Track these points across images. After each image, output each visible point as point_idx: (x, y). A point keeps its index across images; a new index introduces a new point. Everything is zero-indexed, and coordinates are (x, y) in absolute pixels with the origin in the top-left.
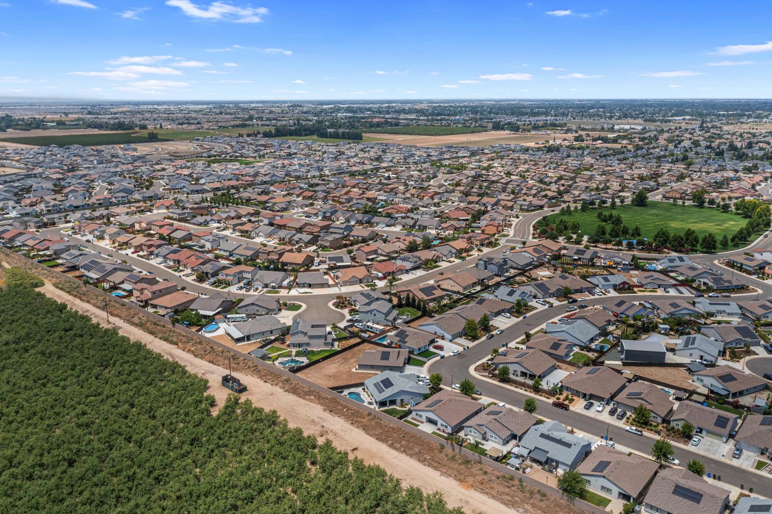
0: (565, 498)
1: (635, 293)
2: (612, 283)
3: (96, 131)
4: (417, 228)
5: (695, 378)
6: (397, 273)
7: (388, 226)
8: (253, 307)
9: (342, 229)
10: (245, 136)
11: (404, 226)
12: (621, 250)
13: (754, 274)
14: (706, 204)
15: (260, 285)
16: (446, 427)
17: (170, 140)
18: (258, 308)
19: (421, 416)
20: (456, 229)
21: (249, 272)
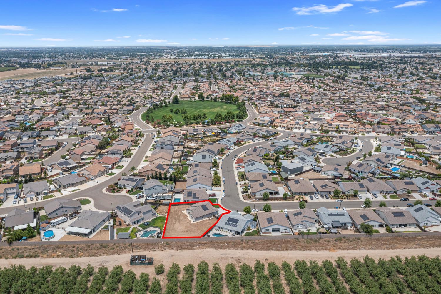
0: (368, 236)
1: (243, 145)
2: (232, 142)
5: (323, 173)
8: (62, 210)
9: (31, 144)
12: (199, 127)
13: (270, 127)
14: (205, 99)
15: (33, 195)
16: (286, 229)
18: (66, 209)
19: (268, 230)
20: (106, 130)
21: (13, 188)
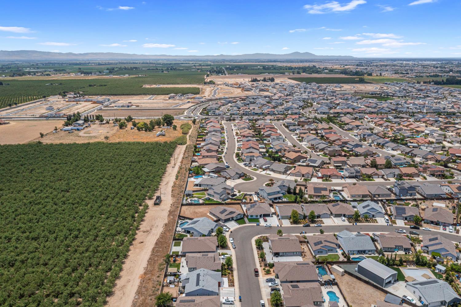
3: (343, 76)
4: (410, 154)
6: (333, 177)
7: (393, 150)
10: (422, 83)
11: (402, 152)
15: (253, 165)
17: (372, 83)
20: (437, 161)
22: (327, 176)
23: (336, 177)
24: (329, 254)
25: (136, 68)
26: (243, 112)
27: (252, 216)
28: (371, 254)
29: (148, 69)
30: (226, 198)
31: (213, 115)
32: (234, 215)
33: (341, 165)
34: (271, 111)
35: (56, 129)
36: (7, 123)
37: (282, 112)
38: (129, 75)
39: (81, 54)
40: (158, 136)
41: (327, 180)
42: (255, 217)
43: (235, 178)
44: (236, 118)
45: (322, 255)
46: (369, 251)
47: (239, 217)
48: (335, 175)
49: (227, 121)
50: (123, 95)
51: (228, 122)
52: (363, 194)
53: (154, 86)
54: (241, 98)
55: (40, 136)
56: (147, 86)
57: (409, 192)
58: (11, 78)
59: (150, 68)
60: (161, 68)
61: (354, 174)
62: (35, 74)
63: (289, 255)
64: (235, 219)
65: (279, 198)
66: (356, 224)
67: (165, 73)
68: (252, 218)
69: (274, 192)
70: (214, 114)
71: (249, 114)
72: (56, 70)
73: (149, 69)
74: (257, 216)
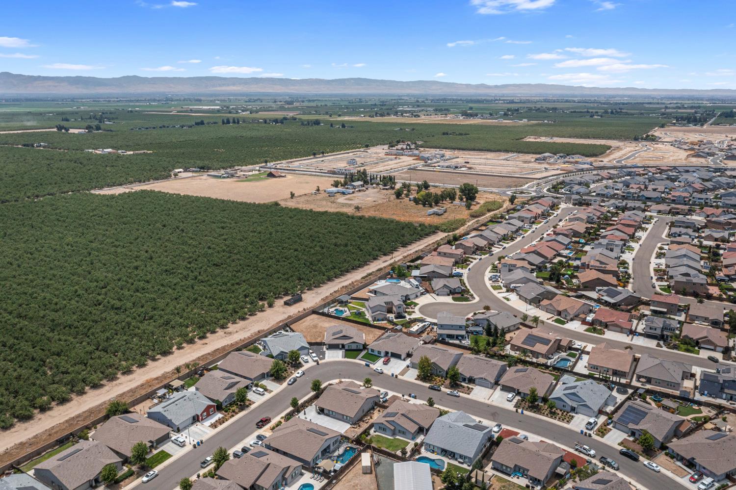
22: (601, 323)
23: (619, 329)
24: (397, 437)
25: (555, 109)
26: (623, 192)
27: (373, 350)
28: (462, 463)
29: (572, 112)
30: (381, 317)
31: (567, 192)
32: (346, 342)
33: (665, 310)
34: (680, 196)
35: (318, 190)
36: (283, 176)
37: (703, 201)
38: (529, 121)
39: (496, 87)
40: (429, 215)
41: (595, 330)
42: (377, 354)
43: (440, 293)
44: (592, 202)
45: (384, 435)
46: (461, 456)
47: (354, 347)
48: (617, 326)
49: (574, 204)
50: (474, 150)
51: (577, 206)
52: (615, 368)
53: (543, 139)
54: (659, 169)
55: (290, 196)
56: (531, 139)
57: (726, 391)
58: (368, 119)
59: (577, 110)
60: (594, 111)
61: (659, 332)
62: (402, 115)
63: (336, 417)
64: (346, 347)
65: (457, 337)
66: (522, 413)
67: (597, 119)
68: (372, 353)
69: (452, 326)
70: (570, 191)
71: (633, 197)
72: (436, 110)
73: (575, 112)
74: (379, 352)
